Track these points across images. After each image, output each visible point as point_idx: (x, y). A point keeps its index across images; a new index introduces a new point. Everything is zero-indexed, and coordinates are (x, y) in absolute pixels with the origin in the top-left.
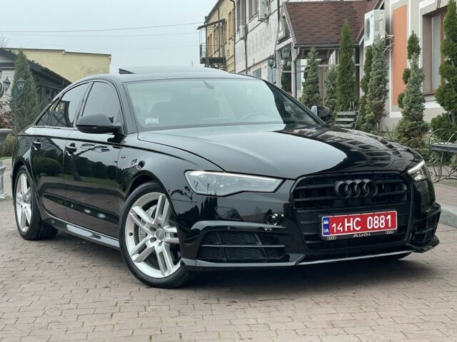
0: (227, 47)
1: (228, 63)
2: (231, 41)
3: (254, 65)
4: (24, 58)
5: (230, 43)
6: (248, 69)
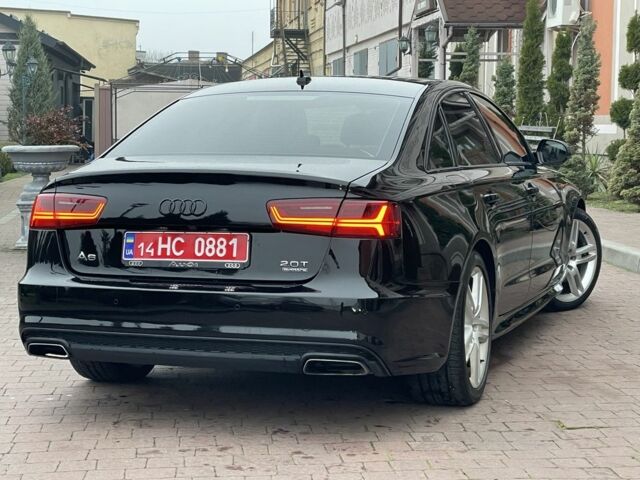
0: (311, 15)
1: (313, 39)
2: (319, 5)
3: (357, 44)
4: (32, 27)
5: (316, 9)
6: (346, 49)
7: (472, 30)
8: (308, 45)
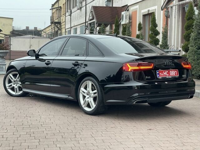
0: (62, 18)
1: (62, 24)
2: (64, 15)
3: (74, 26)
5: (63, 16)
6: (71, 27)
7: (103, 24)
8: (61, 26)
